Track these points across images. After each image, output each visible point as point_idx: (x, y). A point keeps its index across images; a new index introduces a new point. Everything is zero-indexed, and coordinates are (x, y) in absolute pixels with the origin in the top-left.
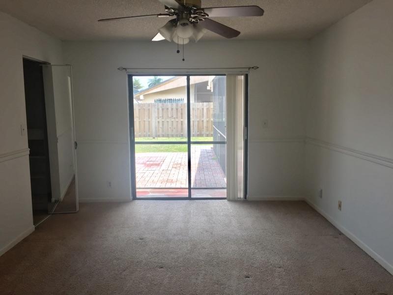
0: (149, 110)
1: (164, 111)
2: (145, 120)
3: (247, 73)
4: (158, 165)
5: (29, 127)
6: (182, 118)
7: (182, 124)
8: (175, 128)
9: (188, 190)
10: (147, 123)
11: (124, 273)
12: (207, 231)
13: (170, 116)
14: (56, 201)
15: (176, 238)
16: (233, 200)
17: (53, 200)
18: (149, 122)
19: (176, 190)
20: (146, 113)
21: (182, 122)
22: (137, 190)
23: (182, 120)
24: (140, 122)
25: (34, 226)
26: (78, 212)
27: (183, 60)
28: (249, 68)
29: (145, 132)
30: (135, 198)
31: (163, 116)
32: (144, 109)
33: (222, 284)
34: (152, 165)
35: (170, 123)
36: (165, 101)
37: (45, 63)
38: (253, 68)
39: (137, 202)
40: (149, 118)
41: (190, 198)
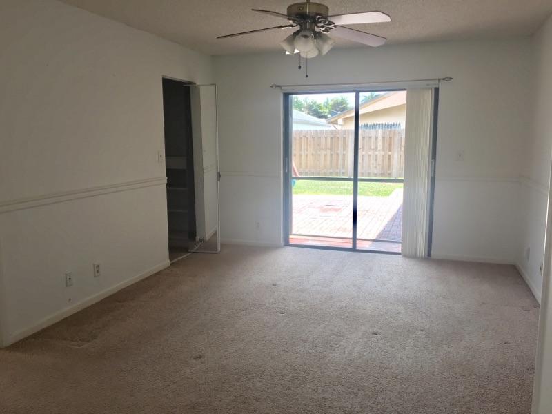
0: (345, 138)
1: (365, 140)
2: (339, 152)
3: (437, 86)
4: (336, 210)
5: (168, 155)
6: (390, 151)
7: (390, 159)
8: (379, 165)
9: (351, 240)
10: (341, 157)
11: (242, 312)
12: (354, 286)
13: (372, 147)
14: (200, 240)
15: (314, 289)
16: (409, 255)
17: (198, 238)
18: (344, 155)
19: (344, 241)
20: (341, 143)
21: (390, 156)
22: (291, 237)
23: (390, 153)
24: (331, 155)
25: (169, 261)
26: (219, 253)
27: (307, 76)
28: (439, 80)
29: (338, 168)
30: (287, 244)
31: (363, 147)
32: (338, 138)
33: (340, 336)
34: (330, 210)
35: (373, 157)
36: (373, 126)
37: (190, 83)
38: (444, 79)
39: (288, 248)
40: (344, 150)
41: (354, 249)
